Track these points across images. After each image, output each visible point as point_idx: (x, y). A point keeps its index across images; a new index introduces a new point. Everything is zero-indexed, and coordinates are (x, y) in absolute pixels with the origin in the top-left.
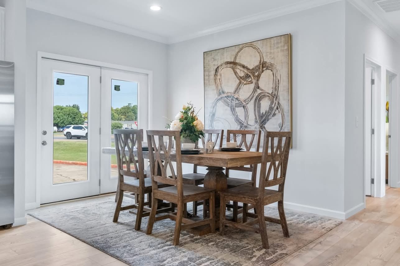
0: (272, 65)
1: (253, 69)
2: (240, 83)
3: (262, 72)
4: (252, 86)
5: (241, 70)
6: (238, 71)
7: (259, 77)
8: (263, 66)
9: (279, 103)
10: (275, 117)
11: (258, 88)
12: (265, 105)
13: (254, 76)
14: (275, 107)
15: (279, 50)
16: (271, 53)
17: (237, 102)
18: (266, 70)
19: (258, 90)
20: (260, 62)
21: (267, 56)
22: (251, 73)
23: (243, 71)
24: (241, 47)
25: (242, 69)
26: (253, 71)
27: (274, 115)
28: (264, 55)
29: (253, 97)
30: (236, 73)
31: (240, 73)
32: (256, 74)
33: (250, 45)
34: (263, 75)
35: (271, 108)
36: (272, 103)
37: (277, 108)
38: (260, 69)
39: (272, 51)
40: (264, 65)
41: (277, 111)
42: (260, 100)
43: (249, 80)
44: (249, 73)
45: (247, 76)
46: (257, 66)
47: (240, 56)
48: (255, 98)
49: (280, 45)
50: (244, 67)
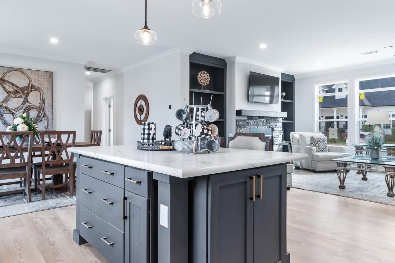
0: (39, 88)
1: (22, 88)
2: (9, 95)
3: (31, 91)
4: (21, 100)
5: (10, 87)
6: (7, 87)
7: (27, 94)
8: (31, 88)
9: (45, 113)
10: (41, 122)
11: (27, 102)
12: (33, 114)
13: (23, 92)
14: (42, 116)
15: (45, 80)
16: (38, 80)
17: (5, 110)
18: (35, 90)
19: (27, 103)
20: (29, 84)
21: (35, 82)
22: (21, 90)
23: (12, 88)
24: (11, 70)
25: (11, 85)
26: (23, 89)
27: (41, 121)
28: (33, 80)
29: (22, 108)
30: (4, 88)
31: (9, 88)
32: (26, 92)
33: (20, 70)
34: (31, 93)
35: (38, 116)
36: (39, 113)
37: (44, 117)
38: (29, 89)
39: (40, 79)
40: (33, 87)
41: (44, 119)
42: (29, 110)
43: (18, 95)
44: (18, 90)
45: (16, 92)
46: (26, 87)
47: (9, 76)
48: (24, 108)
49: (46, 77)
50: (13, 84)
